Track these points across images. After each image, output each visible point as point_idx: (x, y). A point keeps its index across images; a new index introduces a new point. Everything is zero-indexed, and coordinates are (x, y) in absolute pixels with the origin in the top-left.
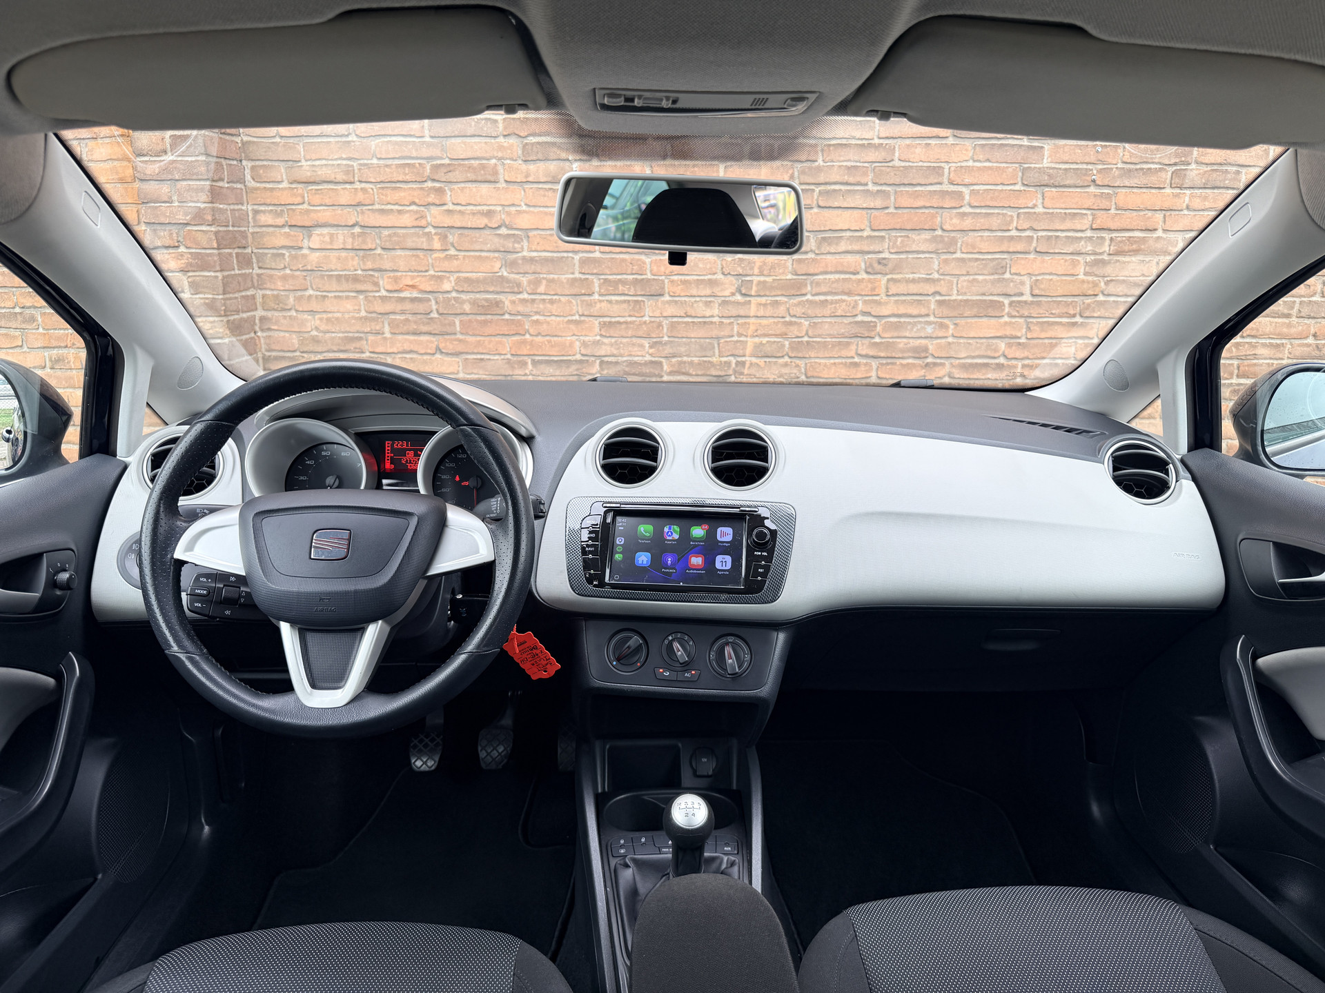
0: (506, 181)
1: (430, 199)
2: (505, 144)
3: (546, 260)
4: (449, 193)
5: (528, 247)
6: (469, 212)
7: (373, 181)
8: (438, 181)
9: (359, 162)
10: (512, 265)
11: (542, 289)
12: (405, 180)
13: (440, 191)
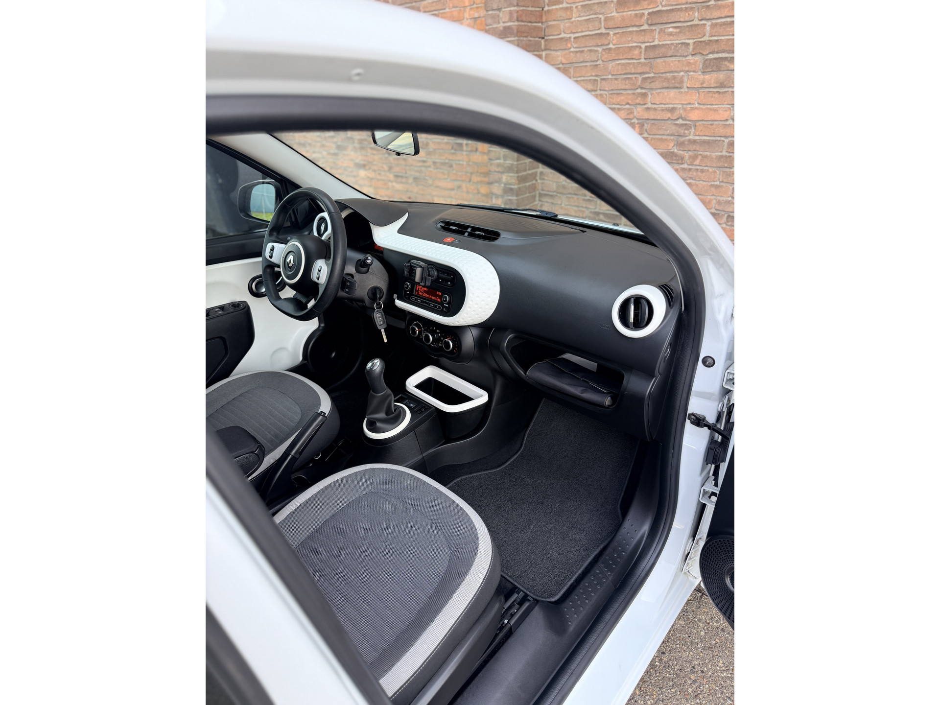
0: (688, 87)
1: (638, 101)
2: (692, 61)
3: (704, 142)
4: (650, 96)
5: (694, 133)
6: (659, 109)
7: (607, 89)
8: (645, 88)
9: (602, 77)
10: (680, 145)
11: (697, 162)
12: (625, 88)
13: (644, 95)
